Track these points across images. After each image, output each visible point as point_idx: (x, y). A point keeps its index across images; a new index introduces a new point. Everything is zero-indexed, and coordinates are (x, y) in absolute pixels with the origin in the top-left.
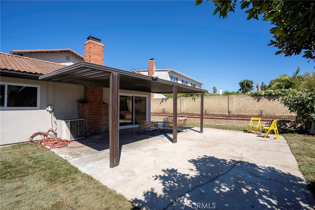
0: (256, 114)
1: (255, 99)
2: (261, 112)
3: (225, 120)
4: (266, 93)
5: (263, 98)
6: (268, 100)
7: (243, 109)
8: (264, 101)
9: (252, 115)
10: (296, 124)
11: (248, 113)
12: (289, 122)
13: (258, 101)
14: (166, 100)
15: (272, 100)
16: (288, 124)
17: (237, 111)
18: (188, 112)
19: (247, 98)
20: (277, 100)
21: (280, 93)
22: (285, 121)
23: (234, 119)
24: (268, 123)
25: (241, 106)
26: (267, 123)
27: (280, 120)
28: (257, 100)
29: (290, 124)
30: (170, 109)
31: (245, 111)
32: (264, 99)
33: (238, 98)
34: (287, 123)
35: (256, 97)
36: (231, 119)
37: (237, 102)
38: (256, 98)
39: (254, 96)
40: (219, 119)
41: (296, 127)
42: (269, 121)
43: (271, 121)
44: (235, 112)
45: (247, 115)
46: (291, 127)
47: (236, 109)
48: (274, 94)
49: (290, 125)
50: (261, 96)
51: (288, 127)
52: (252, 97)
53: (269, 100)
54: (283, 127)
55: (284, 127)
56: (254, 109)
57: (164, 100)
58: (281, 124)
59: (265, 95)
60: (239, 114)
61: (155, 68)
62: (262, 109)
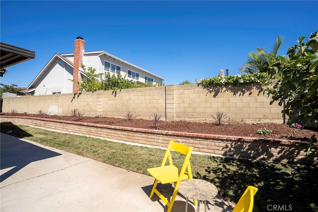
0: (211, 121)
1: (210, 92)
2: (220, 116)
3: (143, 135)
4: (229, 79)
5: (224, 89)
6: (233, 93)
7: (190, 110)
8: (226, 95)
9: (204, 121)
10: (294, 151)
11: (199, 119)
12: (276, 144)
13: (215, 96)
14: (78, 96)
15: (239, 93)
16: (275, 151)
17: (180, 114)
18: (107, 116)
19: (197, 89)
20: (247, 93)
21: (253, 79)
22: (266, 142)
23: (160, 134)
24: (229, 145)
25: (186, 105)
26: (227, 147)
27: (255, 141)
28: (213, 93)
29: (279, 149)
30: (84, 110)
31: (192, 115)
32: (225, 91)
33: (182, 91)
34: (272, 149)
35: (211, 88)
36: (154, 134)
37: (180, 97)
38: (211, 90)
39: (208, 87)
40: (134, 132)
41: (293, 158)
42: (231, 141)
43: (234, 141)
44: (177, 117)
45: (197, 122)
46: (282, 157)
47: (179, 110)
48: (242, 81)
49: (279, 153)
50: (220, 85)
51: (274, 158)
52: (205, 87)
53: (235, 94)
54: (262, 157)
55: (264, 159)
56: (209, 111)
57: (77, 95)
58: (258, 150)
59: (226, 84)
60: (183, 119)
61: (84, 51)
62: (222, 110)
